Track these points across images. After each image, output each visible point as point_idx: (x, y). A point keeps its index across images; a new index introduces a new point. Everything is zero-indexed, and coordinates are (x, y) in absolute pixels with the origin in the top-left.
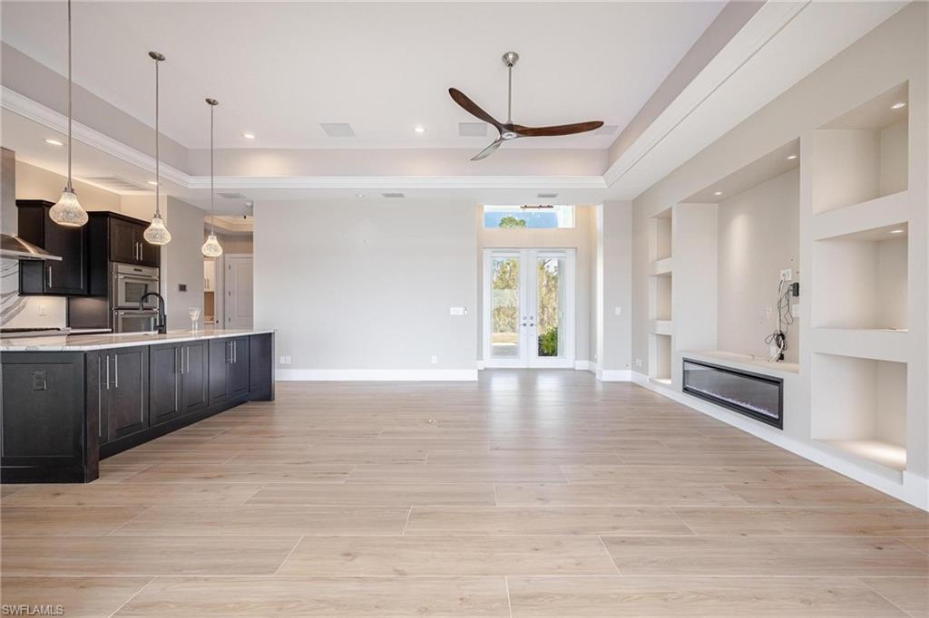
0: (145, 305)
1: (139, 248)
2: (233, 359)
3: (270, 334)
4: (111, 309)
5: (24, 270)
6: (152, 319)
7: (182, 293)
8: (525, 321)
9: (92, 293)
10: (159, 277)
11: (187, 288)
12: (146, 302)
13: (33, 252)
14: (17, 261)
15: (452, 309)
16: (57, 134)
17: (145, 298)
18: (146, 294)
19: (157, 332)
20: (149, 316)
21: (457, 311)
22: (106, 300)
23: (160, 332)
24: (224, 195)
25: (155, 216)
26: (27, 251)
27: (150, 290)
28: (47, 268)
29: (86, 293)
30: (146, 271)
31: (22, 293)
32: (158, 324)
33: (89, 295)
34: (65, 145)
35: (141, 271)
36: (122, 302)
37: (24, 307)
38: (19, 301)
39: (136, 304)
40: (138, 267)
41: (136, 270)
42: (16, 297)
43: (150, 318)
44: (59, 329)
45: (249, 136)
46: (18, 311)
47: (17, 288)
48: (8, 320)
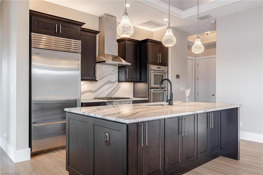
0: (162, 86)
1: (160, 56)
2: (212, 126)
3: (237, 108)
4: (148, 88)
5: (120, 71)
6: (165, 93)
7: (178, 79)
9: (142, 80)
10: (168, 71)
11: (180, 77)
12: (162, 84)
13: (124, 62)
14: (117, 67)
17: (162, 83)
18: (162, 80)
19: (168, 103)
20: (163, 92)
22: (147, 84)
23: (170, 104)
25: (168, 28)
26: (122, 62)
27: (164, 78)
28: (126, 69)
29: (139, 80)
30: (162, 68)
31: (119, 81)
32: (169, 99)
33: (141, 82)
34: (131, 6)
35: (160, 68)
36: (153, 85)
37: (119, 87)
38: (118, 85)
39: (158, 86)
40: (159, 66)
41: (158, 68)
42: (117, 83)
43: (164, 93)
44: (129, 98)
46: (118, 89)
47: (117, 79)
48: (115, 93)
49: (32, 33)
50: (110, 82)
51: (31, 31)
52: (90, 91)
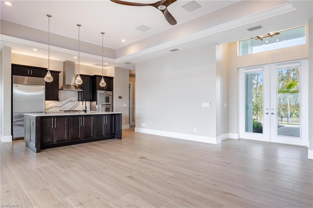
2: (106, 122)
5: (79, 95)
6: (110, 108)
7: (120, 99)
8: (268, 111)
10: (113, 94)
11: (122, 98)
14: (77, 92)
15: (203, 104)
16: (76, 56)
21: (206, 105)
24: (126, 63)
28: (82, 93)
29: (93, 100)
30: (108, 92)
31: (79, 100)
34: (78, 58)
35: (106, 92)
36: (100, 103)
37: (79, 104)
38: (78, 103)
41: (104, 92)
45: (123, 40)
46: (78, 106)
47: (77, 99)
48: (75, 108)
49: (13, 76)
50: (71, 101)
51: (12, 74)
52: (57, 107)
